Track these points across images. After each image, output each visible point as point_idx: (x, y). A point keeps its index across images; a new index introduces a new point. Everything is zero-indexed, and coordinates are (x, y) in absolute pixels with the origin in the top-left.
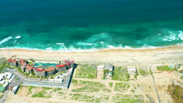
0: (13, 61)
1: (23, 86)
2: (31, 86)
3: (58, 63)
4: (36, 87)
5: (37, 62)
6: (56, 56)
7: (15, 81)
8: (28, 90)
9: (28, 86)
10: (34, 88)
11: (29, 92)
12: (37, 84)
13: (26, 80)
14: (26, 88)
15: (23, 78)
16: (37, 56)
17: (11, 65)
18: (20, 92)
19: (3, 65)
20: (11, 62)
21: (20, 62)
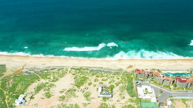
0: (142, 72)
1: (173, 99)
2: (182, 99)
3: (186, 72)
4: (188, 99)
5: (163, 72)
6: (176, 65)
7: (160, 95)
8: (183, 104)
9: (179, 99)
10: (187, 100)
11: (185, 105)
12: (188, 96)
13: (171, 92)
14: (179, 101)
15: (166, 90)
16: (156, 65)
17: (140, 77)
18: (177, 106)
19: (128, 78)
20: (140, 73)
21: (151, 73)
